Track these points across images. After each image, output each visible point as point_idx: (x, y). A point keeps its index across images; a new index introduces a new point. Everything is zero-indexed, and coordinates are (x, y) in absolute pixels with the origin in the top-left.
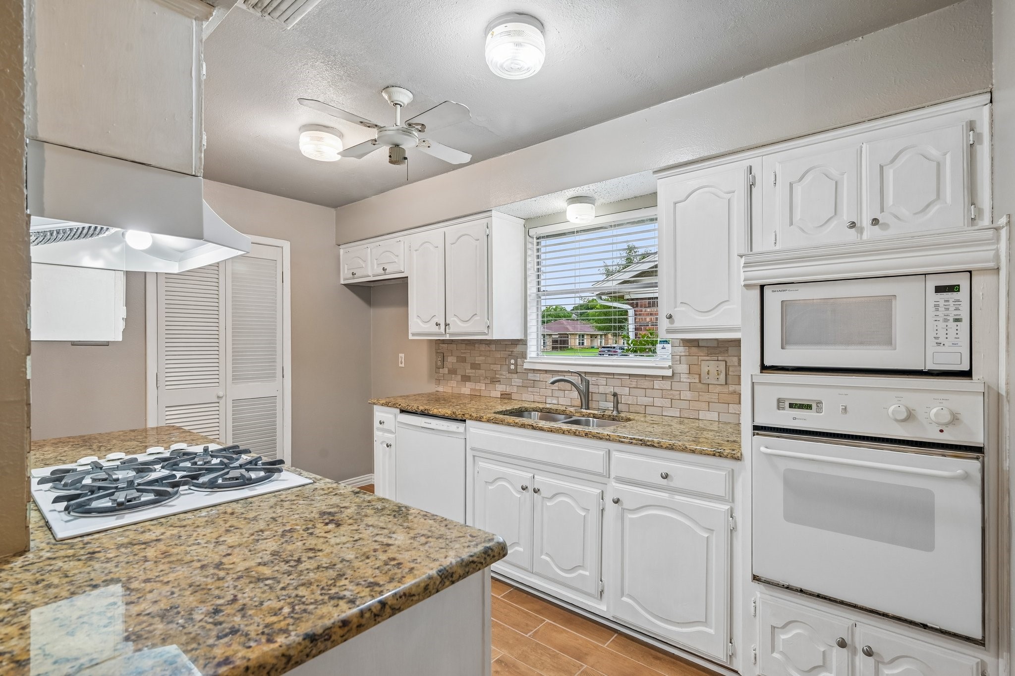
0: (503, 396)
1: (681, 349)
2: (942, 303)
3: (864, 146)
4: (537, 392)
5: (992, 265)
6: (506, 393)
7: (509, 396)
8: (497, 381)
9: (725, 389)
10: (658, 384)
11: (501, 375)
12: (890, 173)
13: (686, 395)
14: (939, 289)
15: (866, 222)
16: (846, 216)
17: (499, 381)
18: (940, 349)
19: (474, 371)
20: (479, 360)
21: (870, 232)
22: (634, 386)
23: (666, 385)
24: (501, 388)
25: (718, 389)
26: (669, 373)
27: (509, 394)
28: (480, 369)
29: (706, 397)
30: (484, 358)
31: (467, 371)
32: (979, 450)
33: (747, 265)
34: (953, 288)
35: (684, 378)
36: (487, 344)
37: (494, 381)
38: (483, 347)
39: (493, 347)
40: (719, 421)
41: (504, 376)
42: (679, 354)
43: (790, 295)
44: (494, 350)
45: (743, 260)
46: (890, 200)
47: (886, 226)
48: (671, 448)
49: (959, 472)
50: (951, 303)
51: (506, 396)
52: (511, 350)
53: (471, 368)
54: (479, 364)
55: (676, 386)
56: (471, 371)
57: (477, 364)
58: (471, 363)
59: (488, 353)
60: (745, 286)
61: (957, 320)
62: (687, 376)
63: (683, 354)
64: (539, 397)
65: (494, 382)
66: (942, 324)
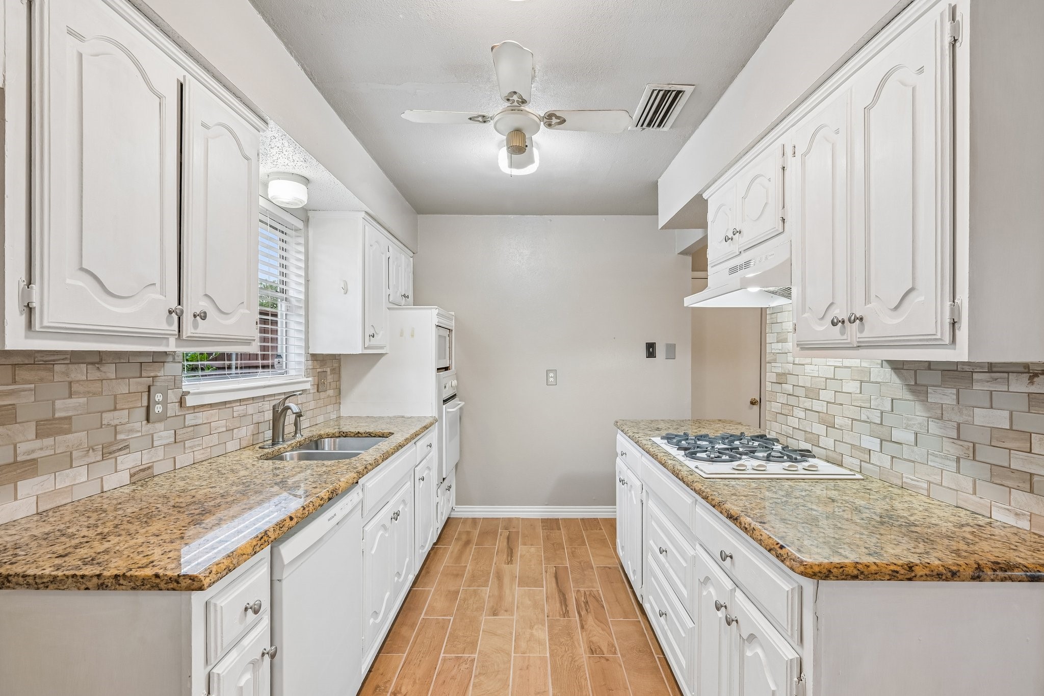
0: (134, 479)
4: (199, 445)
6: (141, 467)
7: (150, 471)
8: (120, 450)
9: (326, 395)
11: (131, 431)
13: (312, 404)
17: (127, 447)
19: (49, 441)
20: (64, 407)
24: (128, 461)
27: (149, 468)
28: (69, 431)
29: (319, 403)
30: (83, 400)
31: (22, 448)
32: (456, 395)
36: (93, 364)
37: (110, 451)
38: (79, 372)
39: (110, 370)
41: (138, 431)
44: (113, 376)
51: (142, 475)
52: (152, 374)
53: (38, 436)
54: (69, 418)
56: (38, 444)
57: (61, 419)
58: (38, 423)
59: (98, 384)
62: (312, 387)
64: (202, 451)
65: (114, 452)
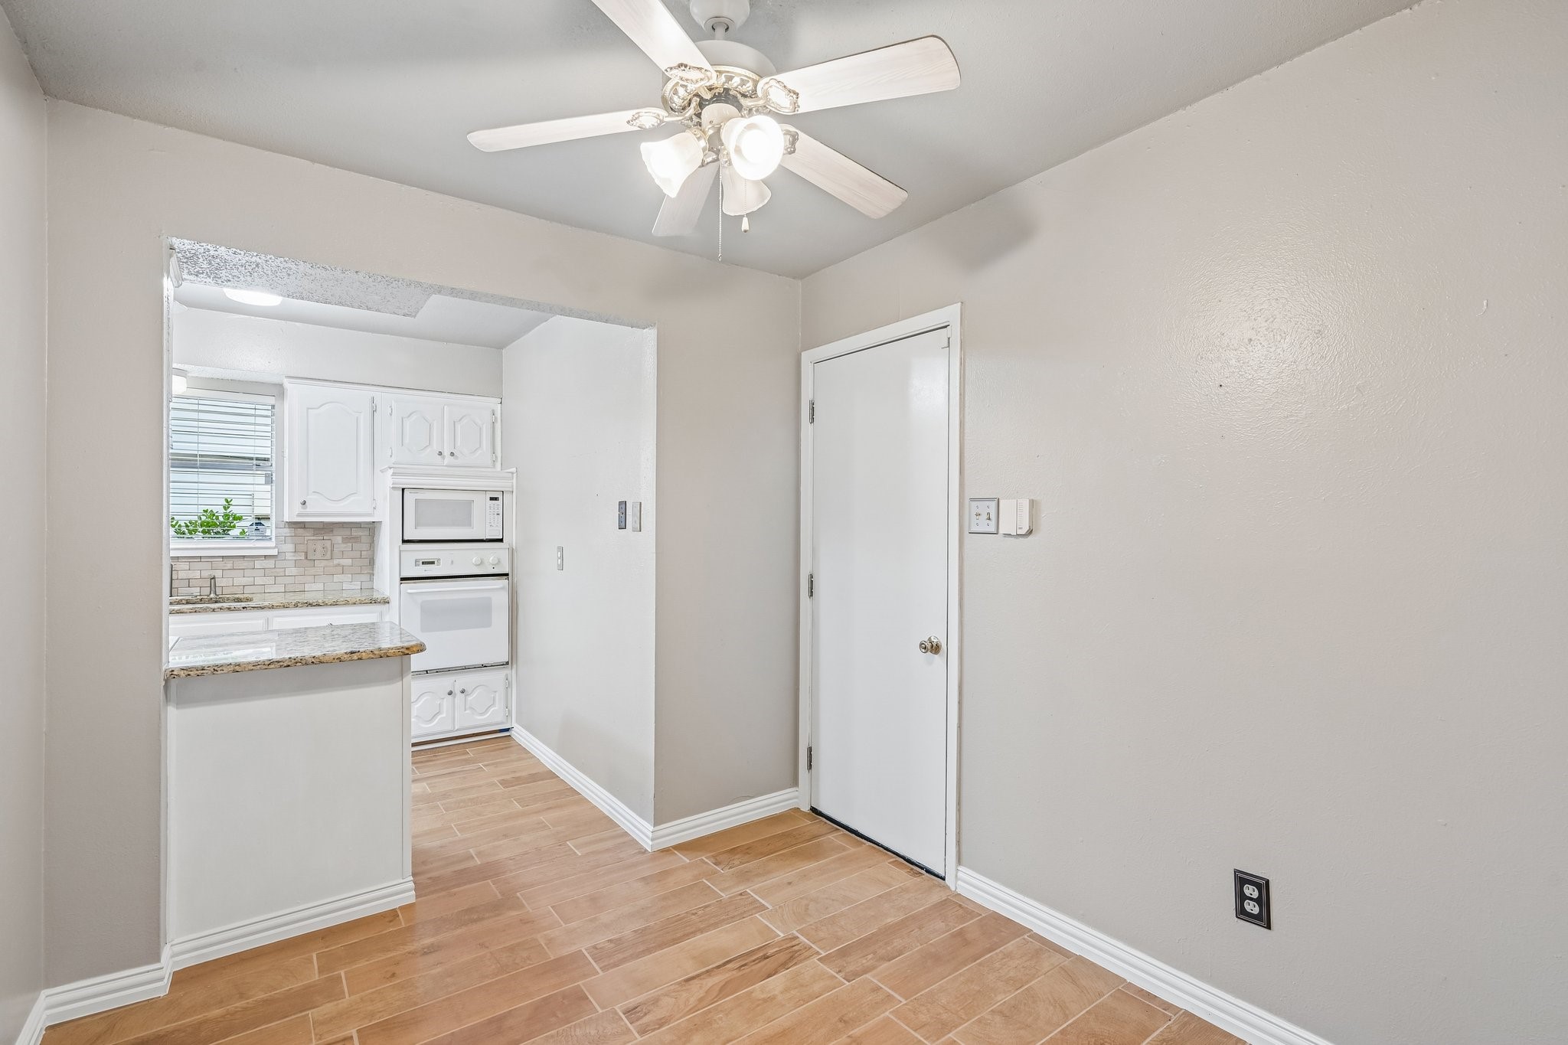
1: (287, 530)
2: (492, 506)
3: (446, 407)
5: (511, 490)
9: (330, 563)
10: (258, 564)
12: (458, 427)
13: (294, 571)
14: (492, 499)
15: (446, 453)
16: (436, 447)
18: (492, 528)
21: (448, 459)
22: (229, 568)
23: (270, 563)
25: (324, 563)
26: (275, 552)
29: (312, 571)
32: (507, 575)
33: (394, 474)
34: (496, 499)
35: (289, 556)
40: (324, 590)
42: (284, 535)
43: (421, 495)
45: (392, 471)
46: (458, 443)
47: (457, 458)
48: (335, 604)
49: (501, 586)
50: (496, 506)
55: (279, 564)
60: (393, 488)
61: (498, 514)
62: (292, 554)
63: (288, 535)
66: (492, 516)
